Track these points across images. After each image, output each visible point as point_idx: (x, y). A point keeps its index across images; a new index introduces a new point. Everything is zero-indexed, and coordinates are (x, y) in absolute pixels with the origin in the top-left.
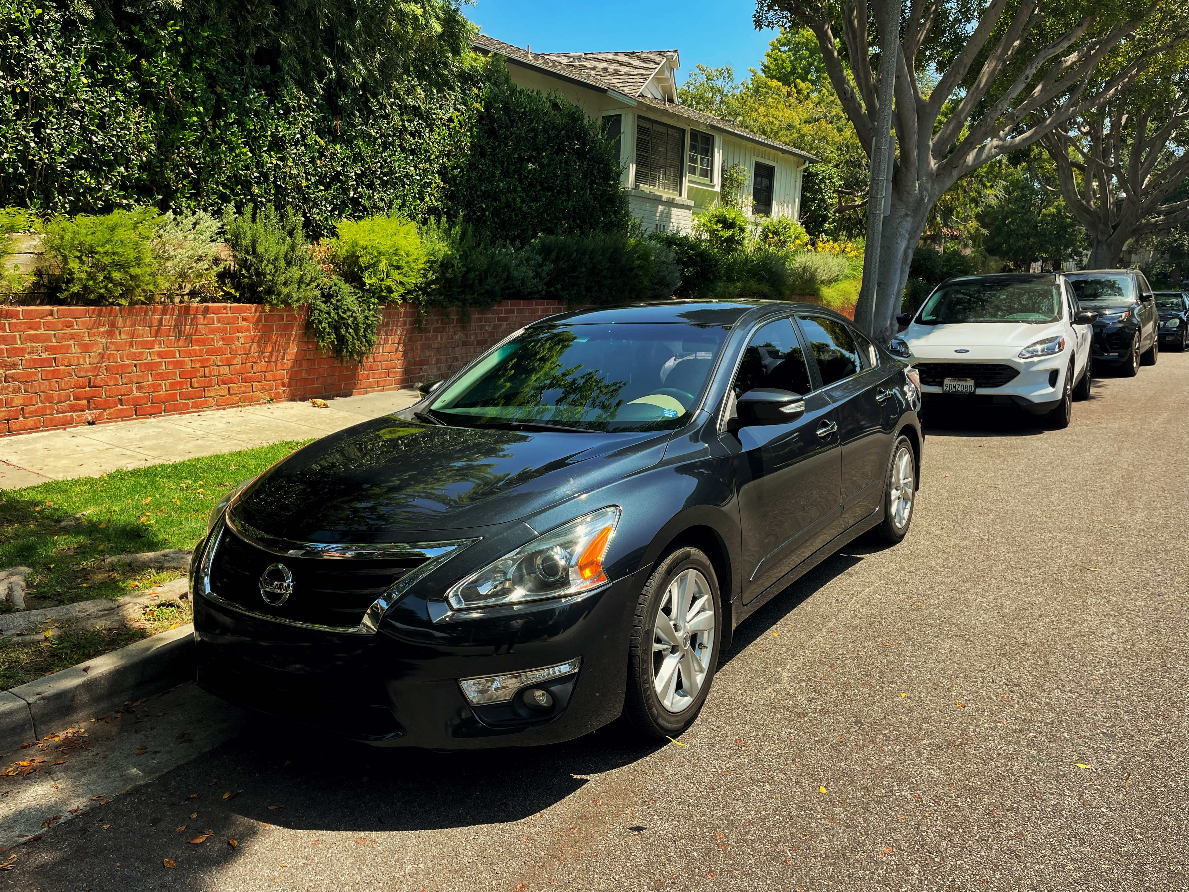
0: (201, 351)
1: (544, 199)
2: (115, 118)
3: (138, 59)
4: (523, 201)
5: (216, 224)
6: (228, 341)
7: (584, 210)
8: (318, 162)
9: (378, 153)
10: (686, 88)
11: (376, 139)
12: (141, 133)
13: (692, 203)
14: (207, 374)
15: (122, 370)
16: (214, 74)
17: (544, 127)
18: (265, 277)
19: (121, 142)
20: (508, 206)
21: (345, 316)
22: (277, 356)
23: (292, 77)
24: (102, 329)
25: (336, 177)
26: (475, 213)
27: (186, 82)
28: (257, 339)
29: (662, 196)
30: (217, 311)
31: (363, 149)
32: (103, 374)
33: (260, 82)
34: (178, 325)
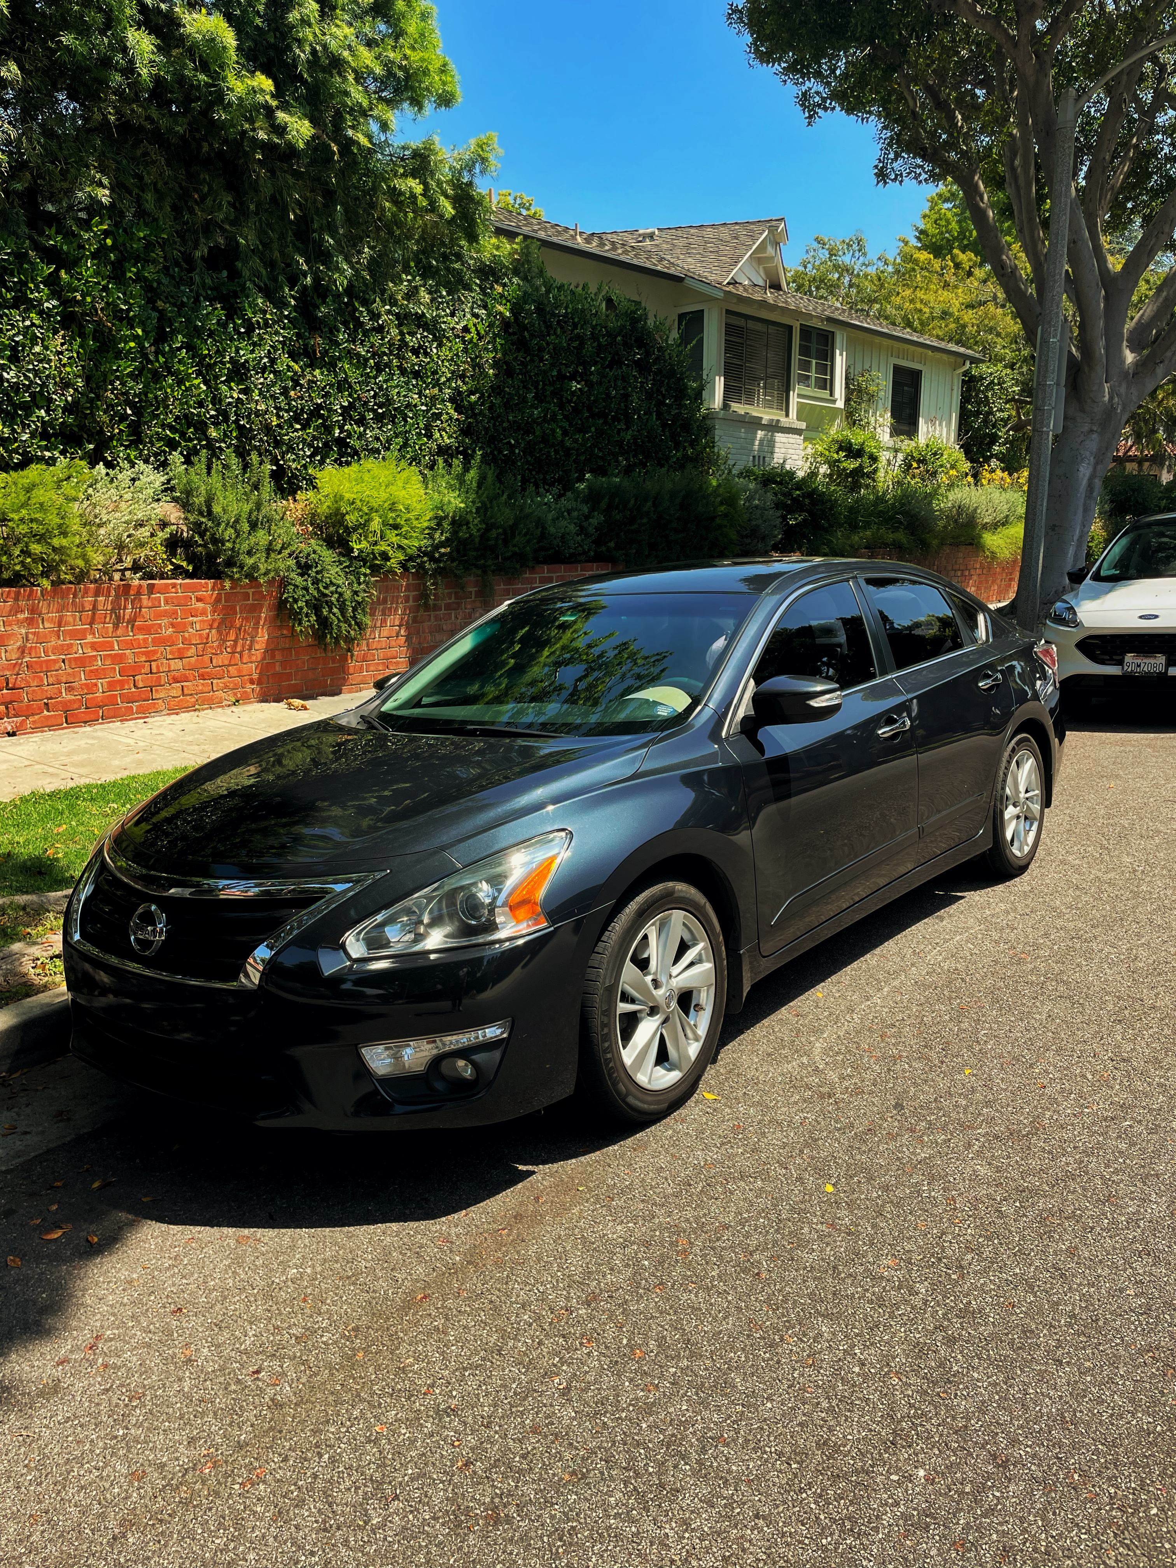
0: (145, 640)
1: (593, 429)
2: (31, 349)
3: (57, 270)
4: (565, 433)
5: (158, 479)
6: (180, 628)
7: (649, 442)
8: (292, 393)
9: (370, 377)
10: (801, 269)
11: (367, 360)
12: (64, 365)
13: (803, 425)
14: (154, 670)
15: (47, 667)
16: (155, 285)
17: (592, 333)
18: (223, 545)
19: (40, 378)
20: (544, 439)
21: (327, 592)
22: (243, 646)
23: (255, 284)
24: (21, 616)
25: (315, 413)
26: (500, 452)
27: (119, 298)
28: (216, 625)
29: (761, 418)
30: (164, 590)
31: (350, 374)
32: (25, 673)
33: (215, 293)
34: (116, 608)
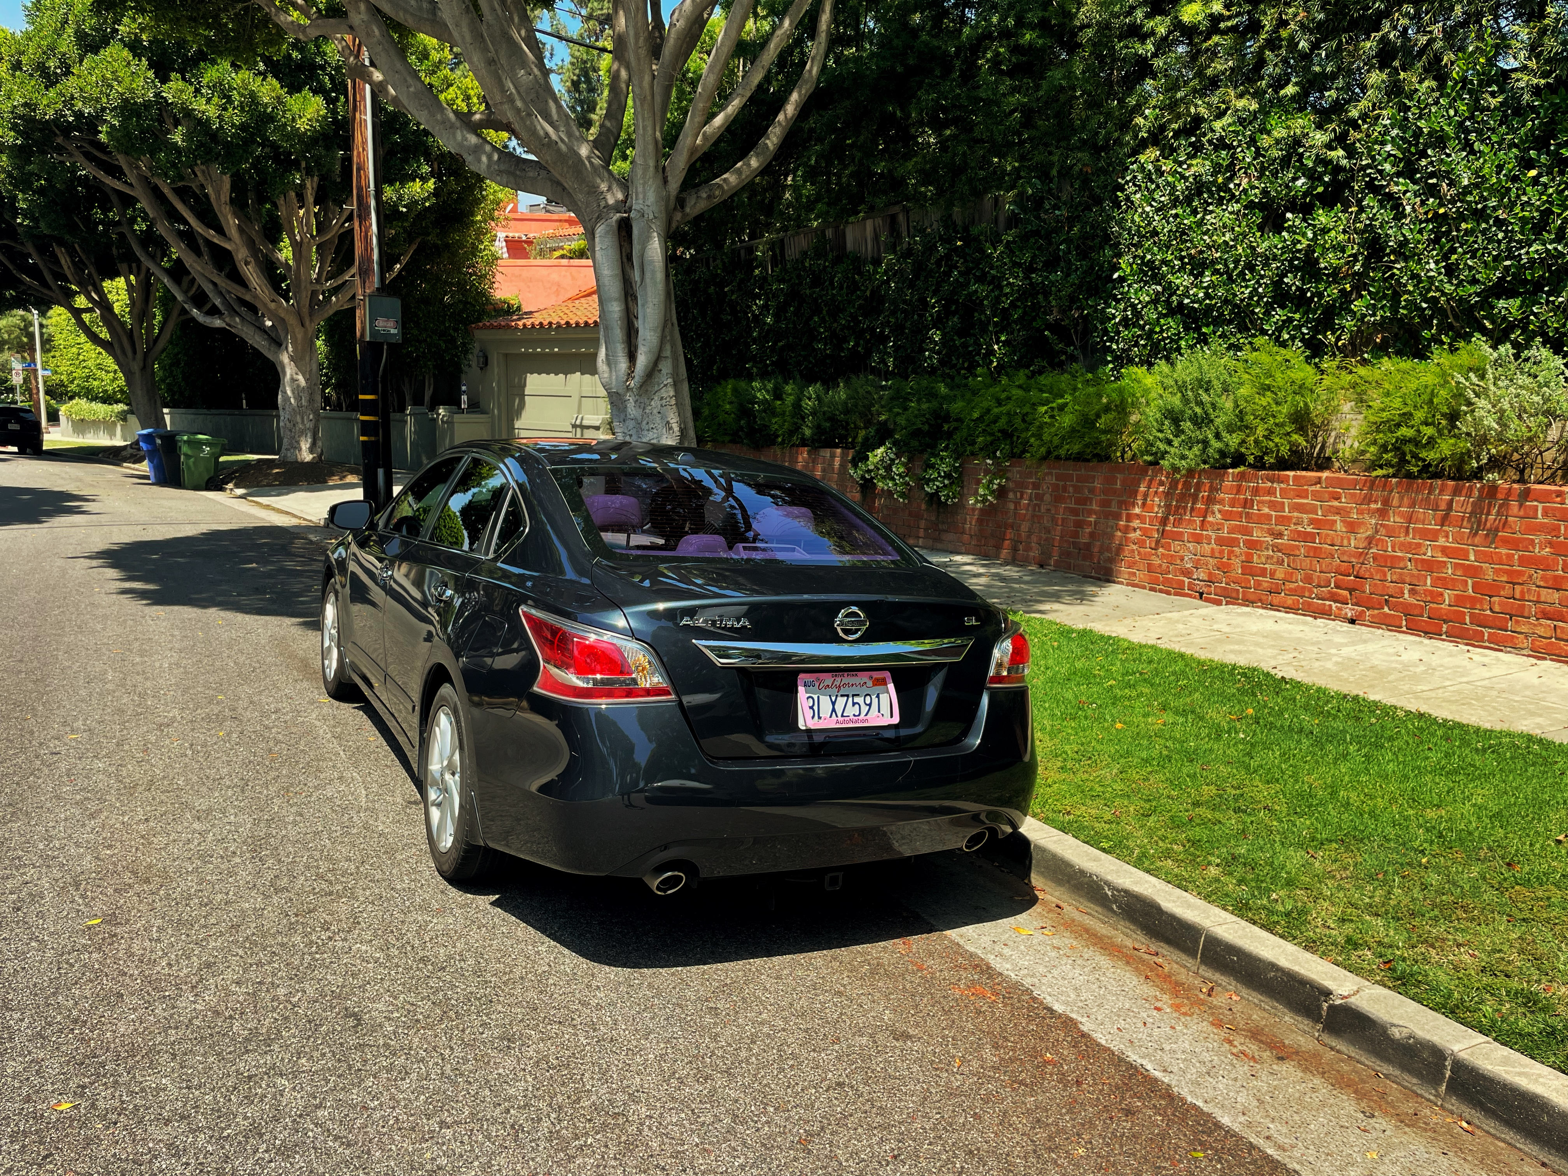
0: (1510, 557)
6: (1561, 550)
14: (1517, 596)
15: (1391, 563)
24: (1373, 506)
30: (1544, 497)
32: (1370, 564)
34: (1477, 511)
